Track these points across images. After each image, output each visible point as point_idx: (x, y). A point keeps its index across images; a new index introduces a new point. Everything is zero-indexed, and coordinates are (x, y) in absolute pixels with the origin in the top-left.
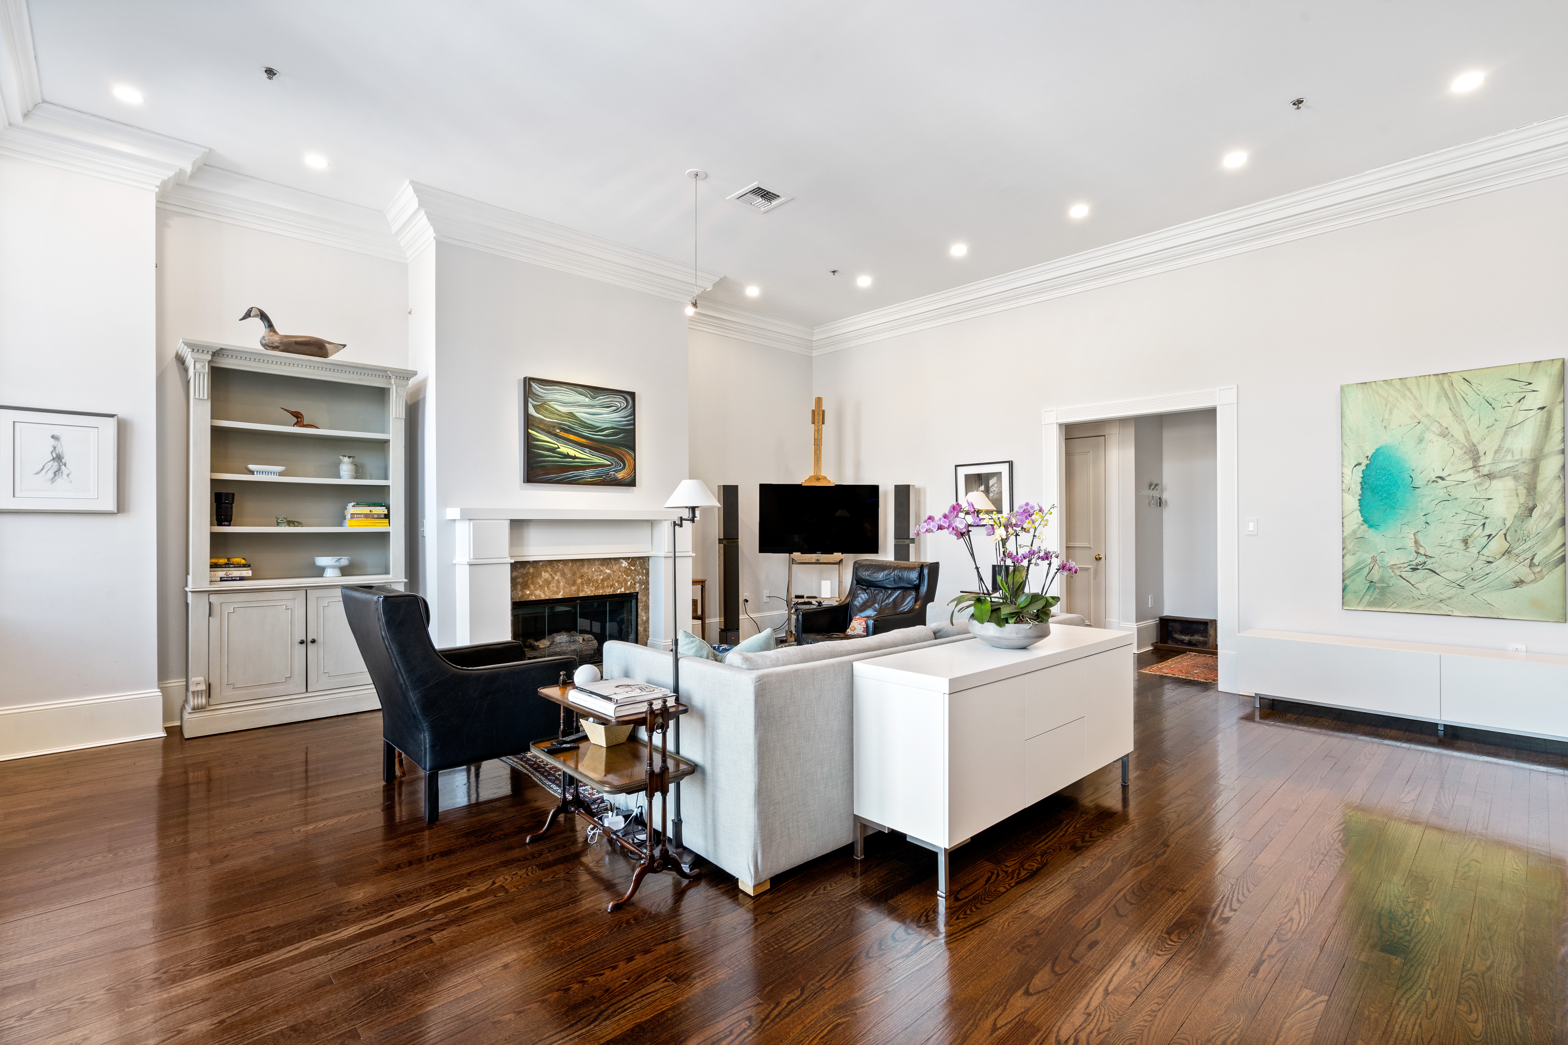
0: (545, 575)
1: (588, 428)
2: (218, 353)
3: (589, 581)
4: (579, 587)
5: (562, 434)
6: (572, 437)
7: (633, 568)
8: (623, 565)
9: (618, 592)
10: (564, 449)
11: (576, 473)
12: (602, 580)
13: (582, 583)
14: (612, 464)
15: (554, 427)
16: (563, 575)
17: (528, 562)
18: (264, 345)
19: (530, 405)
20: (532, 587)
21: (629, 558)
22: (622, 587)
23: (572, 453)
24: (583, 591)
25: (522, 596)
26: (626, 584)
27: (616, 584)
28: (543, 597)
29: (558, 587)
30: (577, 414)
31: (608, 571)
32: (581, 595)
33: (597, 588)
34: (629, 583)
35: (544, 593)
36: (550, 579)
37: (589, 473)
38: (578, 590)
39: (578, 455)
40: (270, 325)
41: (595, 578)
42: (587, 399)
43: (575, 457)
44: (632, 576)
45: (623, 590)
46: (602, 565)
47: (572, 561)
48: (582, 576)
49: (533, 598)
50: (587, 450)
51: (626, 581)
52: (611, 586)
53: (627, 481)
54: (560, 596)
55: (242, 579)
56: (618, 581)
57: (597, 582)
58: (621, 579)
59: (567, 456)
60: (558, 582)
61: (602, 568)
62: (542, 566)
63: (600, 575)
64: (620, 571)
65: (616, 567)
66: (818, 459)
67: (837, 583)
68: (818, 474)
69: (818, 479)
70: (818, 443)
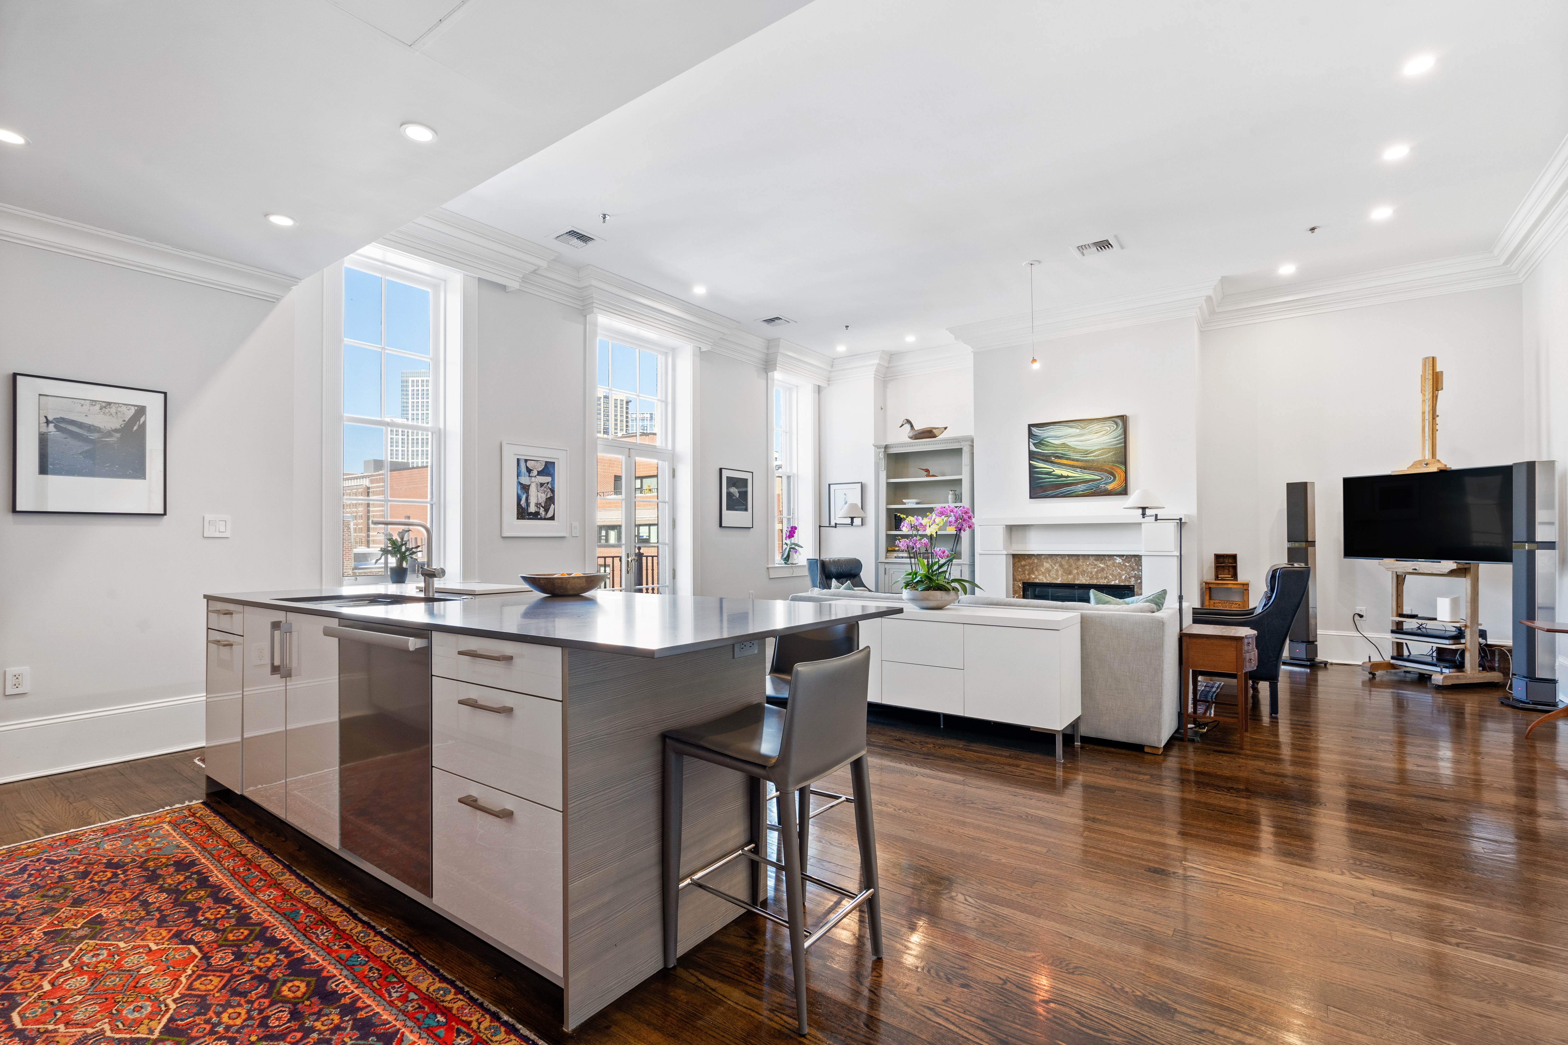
0: (1047, 565)
1: (1079, 452)
2: (886, 447)
3: (1083, 573)
4: (1075, 576)
5: (1057, 460)
6: (1065, 462)
7: (1127, 564)
8: (1117, 561)
9: (1113, 583)
10: (1058, 471)
11: (1069, 488)
12: (1096, 572)
13: (1078, 574)
14: (1102, 478)
15: (1050, 456)
16: (1061, 566)
17: (1033, 555)
18: (910, 438)
19: (1031, 444)
20: (1036, 573)
21: (1123, 556)
22: (1116, 579)
23: (1065, 473)
24: (1078, 579)
25: (1029, 579)
26: (1121, 577)
27: (1110, 577)
28: (1045, 581)
29: (1057, 575)
30: (1068, 443)
31: (1102, 566)
32: (1077, 582)
33: (1091, 578)
34: (1124, 577)
35: (1046, 577)
36: (1051, 568)
37: (1081, 487)
38: (1074, 579)
39: (1070, 474)
40: (912, 426)
41: (1089, 570)
42: (1078, 430)
43: (1068, 477)
44: (1126, 571)
45: (1117, 582)
46: (1096, 560)
47: (1068, 555)
48: (1077, 568)
49: (1037, 581)
50: (1078, 470)
51: (1120, 575)
52: (1106, 578)
53: (1117, 491)
54: (1059, 581)
55: (902, 558)
56: (1112, 575)
57: (1091, 573)
58: (1115, 573)
59: (1062, 476)
60: (1057, 571)
61: (1096, 563)
62: (1044, 558)
63: (1094, 568)
64: (1114, 566)
65: (1109, 563)
66: (1427, 438)
67: (1467, 602)
68: (1427, 458)
69: (1427, 464)
70: (1427, 417)
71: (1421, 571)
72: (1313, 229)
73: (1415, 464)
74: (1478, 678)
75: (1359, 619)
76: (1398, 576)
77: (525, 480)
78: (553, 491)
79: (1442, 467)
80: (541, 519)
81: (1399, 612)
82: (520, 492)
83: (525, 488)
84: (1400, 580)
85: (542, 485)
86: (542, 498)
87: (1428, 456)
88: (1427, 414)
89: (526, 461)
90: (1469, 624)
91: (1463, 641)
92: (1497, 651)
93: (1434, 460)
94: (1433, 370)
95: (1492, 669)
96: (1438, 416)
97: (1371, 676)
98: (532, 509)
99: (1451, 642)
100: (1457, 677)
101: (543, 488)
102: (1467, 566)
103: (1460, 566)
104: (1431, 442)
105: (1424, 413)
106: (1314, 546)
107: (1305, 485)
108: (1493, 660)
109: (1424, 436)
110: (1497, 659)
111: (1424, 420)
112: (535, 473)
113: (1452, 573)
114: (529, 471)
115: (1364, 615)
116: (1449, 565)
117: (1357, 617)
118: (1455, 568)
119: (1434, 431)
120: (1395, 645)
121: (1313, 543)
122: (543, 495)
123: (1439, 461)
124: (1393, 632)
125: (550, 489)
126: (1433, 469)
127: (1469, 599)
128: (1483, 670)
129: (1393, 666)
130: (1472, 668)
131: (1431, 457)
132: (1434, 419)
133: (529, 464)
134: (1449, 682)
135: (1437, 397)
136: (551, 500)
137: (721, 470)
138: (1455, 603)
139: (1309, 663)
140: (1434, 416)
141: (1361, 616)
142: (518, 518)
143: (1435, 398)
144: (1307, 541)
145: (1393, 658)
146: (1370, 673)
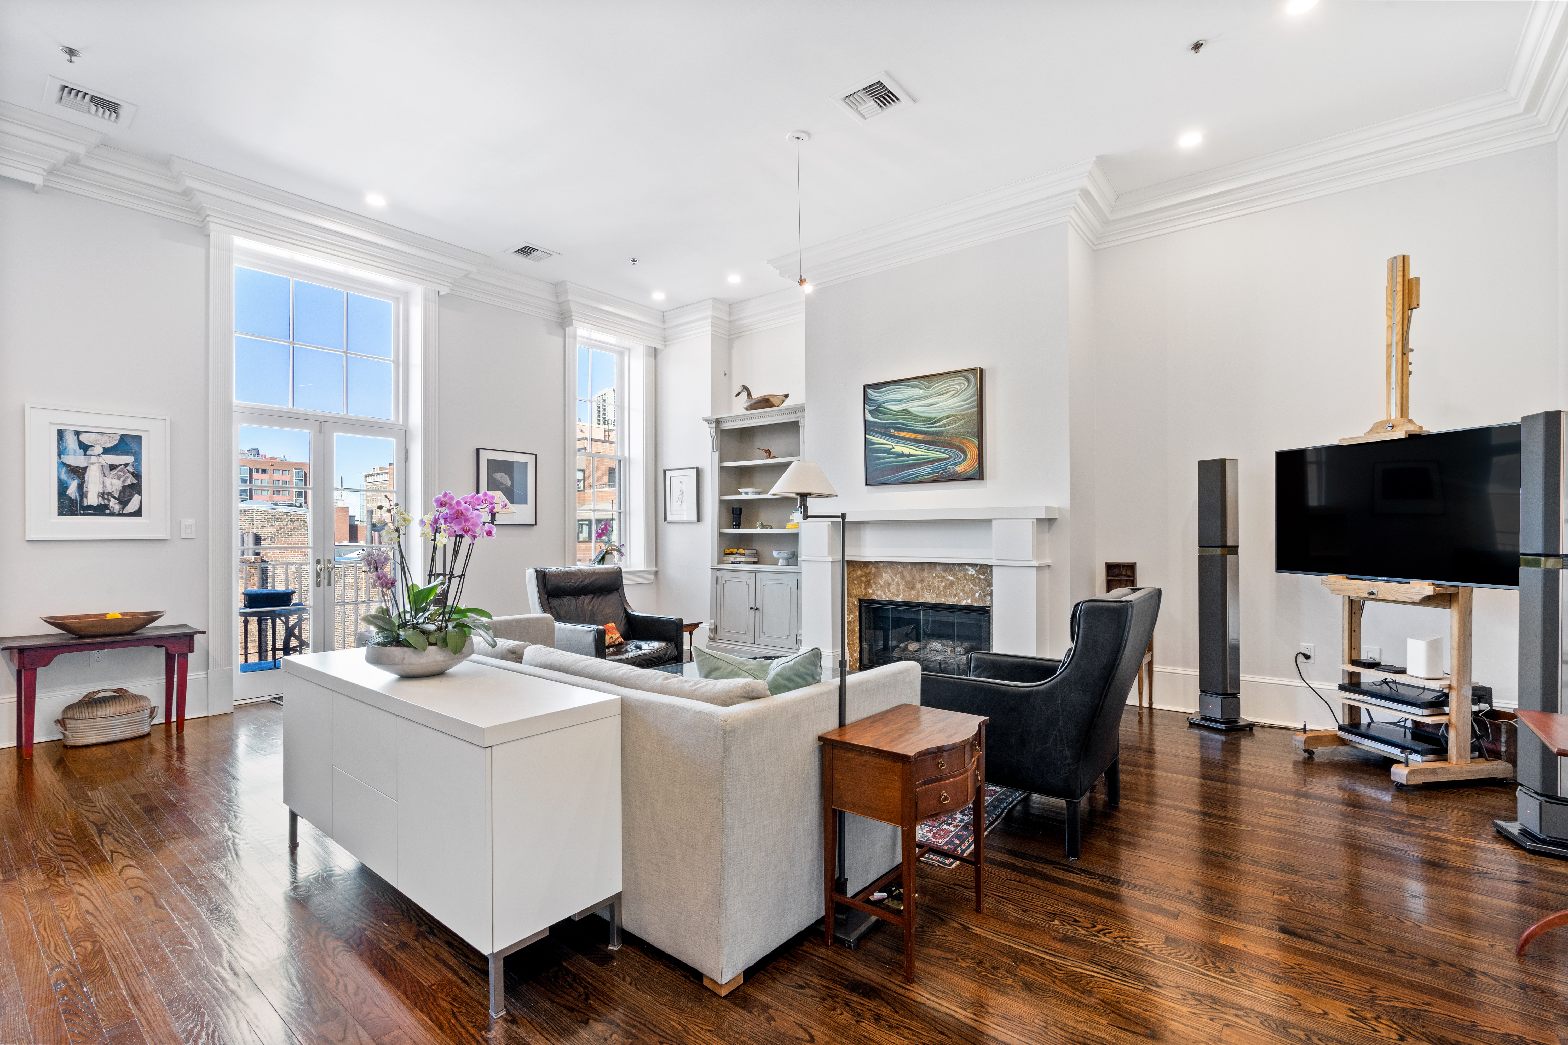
0: (886, 576)
1: (923, 421)
3: (930, 587)
4: (918, 592)
5: (897, 433)
6: (906, 435)
7: (982, 577)
8: (970, 573)
9: (964, 603)
10: (899, 448)
11: (910, 471)
12: (944, 587)
13: (922, 589)
14: (951, 457)
15: (889, 427)
16: (903, 577)
17: (870, 562)
18: (747, 409)
19: (867, 411)
20: (874, 587)
21: (976, 565)
22: (968, 598)
23: (906, 451)
24: (923, 596)
25: (866, 594)
26: (974, 595)
27: (961, 594)
28: (884, 598)
29: (898, 590)
30: (911, 410)
31: (951, 578)
32: (922, 600)
33: (938, 596)
34: (977, 595)
35: (885, 593)
36: (890, 581)
37: (925, 469)
38: (918, 596)
39: (913, 452)
40: (749, 394)
41: (936, 584)
42: (921, 391)
43: (910, 455)
44: (981, 587)
45: (969, 601)
46: (945, 571)
47: (911, 563)
48: (922, 581)
49: (875, 597)
50: (922, 445)
51: (973, 592)
52: (955, 595)
53: (969, 474)
54: (900, 599)
56: (963, 591)
57: (938, 589)
58: (967, 589)
59: (902, 455)
60: (898, 584)
61: (944, 574)
62: (883, 567)
63: (942, 582)
64: (965, 579)
65: (960, 575)
66: (1393, 385)
67: (1452, 648)
68: (1393, 417)
69: (1393, 427)
70: (1394, 353)
71: (1380, 596)
72: (1197, 47)
73: (1375, 428)
74: (1469, 772)
75: (1305, 660)
76: (1351, 602)
77: (76, 459)
78: (137, 475)
79: (1413, 429)
80: (112, 514)
81: (1354, 657)
82: (64, 477)
83: (79, 473)
84: (1355, 608)
85: (113, 467)
86: (115, 485)
87: (1395, 413)
88: (1394, 346)
89: (78, 433)
90: (1454, 684)
91: (1447, 709)
92: (1503, 727)
93: (1404, 420)
94: (1404, 276)
95: (1495, 755)
96: (1412, 350)
97: (1306, 755)
98: (92, 499)
99: (1426, 711)
100: (1433, 771)
101: (115, 472)
102: (1452, 590)
103: (1440, 590)
104: (1399, 391)
105: (1389, 346)
106: (1237, 553)
107: (1223, 462)
108: (1497, 739)
109: (1389, 383)
110: (1503, 739)
111: (1389, 357)
112: (98, 450)
113: (1427, 601)
114: (85, 448)
115: (1312, 655)
116: (1423, 588)
117: (1301, 659)
118: (1431, 593)
119: (1405, 373)
120: (1347, 708)
121: (1235, 549)
122: (116, 481)
123: (1410, 421)
124: (1342, 688)
125: (132, 474)
126: (1399, 434)
127: (1455, 645)
128: (1481, 756)
129: (1343, 742)
130: (1460, 756)
131: (1399, 416)
132: (1404, 354)
133: (84, 438)
134: (1418, 780)
135: (1409, 318)
136: (135, 488)
137: (478, 450)
138: (1434, 647)
139: (1223, 727)
140: (1405, 351)
141: (1307, 657)
142: (60, 514)
143: (1406, 321)
144: (1224, 546)
145: (1341, 728)
146: (1305, 751)
